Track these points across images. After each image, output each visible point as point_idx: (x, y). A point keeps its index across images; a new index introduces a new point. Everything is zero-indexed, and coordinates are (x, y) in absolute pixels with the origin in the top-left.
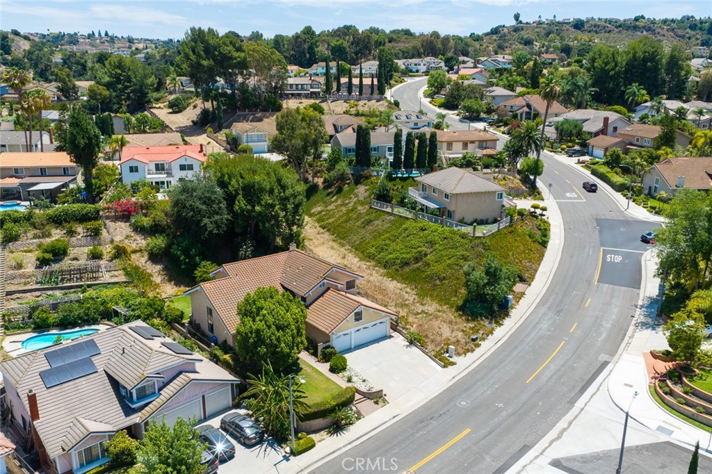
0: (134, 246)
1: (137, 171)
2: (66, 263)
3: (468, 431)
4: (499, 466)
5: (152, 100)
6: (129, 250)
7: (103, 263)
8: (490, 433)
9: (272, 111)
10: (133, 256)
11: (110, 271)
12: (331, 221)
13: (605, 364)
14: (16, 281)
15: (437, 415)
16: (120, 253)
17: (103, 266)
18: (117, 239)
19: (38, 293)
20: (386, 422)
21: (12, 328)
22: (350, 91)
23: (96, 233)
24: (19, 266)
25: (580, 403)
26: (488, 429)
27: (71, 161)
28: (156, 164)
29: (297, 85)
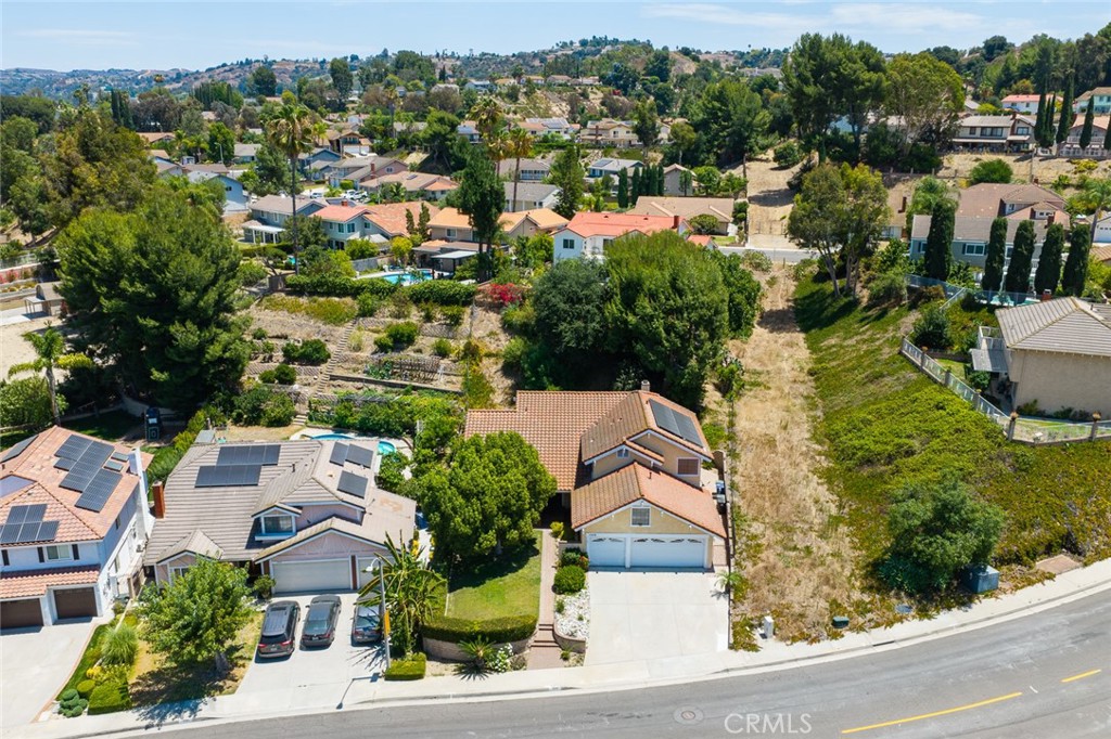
0: (493, 348)
1: (572, 247)
2: (409, 354)
5: (756, 148)
6: (483, 351)
7: (444, 362)
9: (915, 172)
10: (485, 361)
11: (449, 375)
12: (834, 363)
14: (346, 365)
16: (471, 353)
17: (442, 367)
18: (477, 334)
19: (359, 385)
20: (547, 690)
21: (316, 420)
22: (1085, 141)
23: (456, 320)
24: (358, 348)
27: (470, 223)
28: (605, 240)
29: (983, 128)
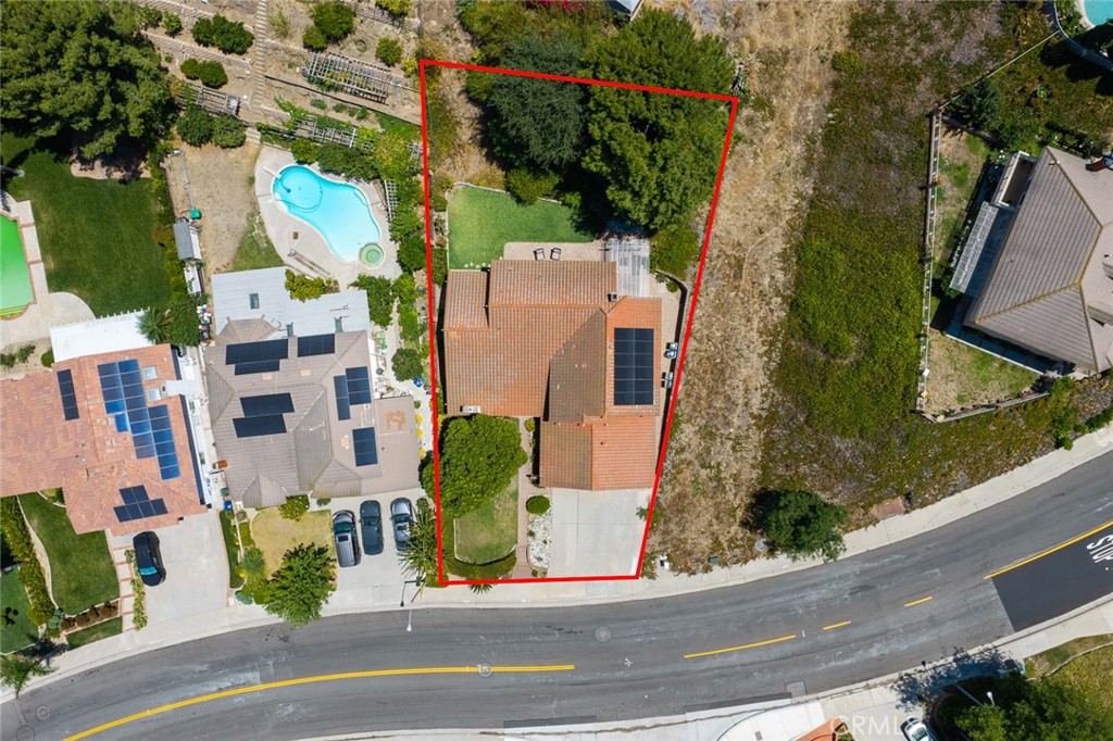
3: (572, 667)
4: (555, 717)
8: (584, 683)
13: (789, 695)
15: (567, 629)
18: (428, 27)
25: (689, 716)
26: (587, 679)
